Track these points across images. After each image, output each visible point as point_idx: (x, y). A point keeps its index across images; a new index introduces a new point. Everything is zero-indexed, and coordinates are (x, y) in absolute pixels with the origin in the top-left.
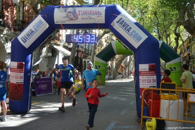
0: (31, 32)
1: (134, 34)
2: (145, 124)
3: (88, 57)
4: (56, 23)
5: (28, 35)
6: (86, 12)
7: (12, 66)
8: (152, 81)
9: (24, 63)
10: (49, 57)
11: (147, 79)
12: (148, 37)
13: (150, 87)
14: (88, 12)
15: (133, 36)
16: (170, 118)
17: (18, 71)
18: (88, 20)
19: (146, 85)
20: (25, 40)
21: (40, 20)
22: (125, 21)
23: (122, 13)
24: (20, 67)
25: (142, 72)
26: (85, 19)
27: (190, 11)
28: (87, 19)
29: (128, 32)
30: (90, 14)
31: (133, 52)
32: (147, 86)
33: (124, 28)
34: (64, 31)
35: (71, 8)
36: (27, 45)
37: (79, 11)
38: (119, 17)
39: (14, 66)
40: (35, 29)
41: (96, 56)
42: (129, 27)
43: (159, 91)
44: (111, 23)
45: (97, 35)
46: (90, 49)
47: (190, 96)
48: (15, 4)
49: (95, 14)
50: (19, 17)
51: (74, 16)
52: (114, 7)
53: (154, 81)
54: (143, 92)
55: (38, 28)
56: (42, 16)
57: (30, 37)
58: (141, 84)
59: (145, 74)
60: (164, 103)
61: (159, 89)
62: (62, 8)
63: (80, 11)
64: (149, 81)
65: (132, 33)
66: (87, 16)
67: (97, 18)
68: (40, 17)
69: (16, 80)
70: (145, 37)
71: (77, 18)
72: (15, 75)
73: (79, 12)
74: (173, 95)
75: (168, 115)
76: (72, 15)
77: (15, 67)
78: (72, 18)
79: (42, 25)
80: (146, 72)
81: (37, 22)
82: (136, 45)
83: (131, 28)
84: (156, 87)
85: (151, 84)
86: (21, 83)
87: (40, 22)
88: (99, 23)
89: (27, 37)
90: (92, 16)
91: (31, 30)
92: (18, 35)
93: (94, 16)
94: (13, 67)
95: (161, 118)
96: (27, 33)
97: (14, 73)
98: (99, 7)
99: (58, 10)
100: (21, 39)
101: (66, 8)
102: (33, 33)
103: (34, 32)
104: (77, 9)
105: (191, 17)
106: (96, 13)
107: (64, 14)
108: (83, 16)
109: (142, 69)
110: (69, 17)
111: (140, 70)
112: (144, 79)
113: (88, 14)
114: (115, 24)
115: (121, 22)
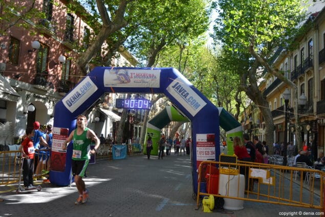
0: (78, 95)
1: (191, 101)
2: (202, 202)
3: (140, 123)
4: (105, 86)
5: (74, 98)
6: (139, 74)
8: (210, 153)
9: (68, 129)
10: (96, 122)
11: (204, 150)
12: (206, 104)
13: (208, 160)
14: (141, 75)
15: (190, 103)
16: (230, 196)
17: (61, 138)
18: (141, 84)
20: (70, 103)
21: (88, 82)
22: (182, 86)
23: (179, 77)
24: (63, 133)
25: (199, 143)
26: (138, 82)
27: (252, 76)
28: (140, 82)
29: (185, 98)
30: (143, 77)
31: (190, 120)
32: (204, 158)
33: (180, 94)
34: (114, 95)
35: (123, 70)
36: (72, 109)
37: (132, 74)
38: (175, 81)
39: (57, 133)
40: (82, 91)
41: (149, 122)
42: (185, 93)
43: (218, 164)
44: (166, 88)
45: (151, 100)
46: (142, 114)
47: (251, 171)
48: (61, 63)
50: (65, 76)
51: (126, 79)
52: (171, 70)
53: (212, 153)
54: (200, 165)
55: (85, 91)
56: (90, 78)
57: (76, 100)
58: (198, 157)
59: (203, 145)
60: (224, 179)
61: (218, 162)
62: (113, 69)
64: (207, 153)
65: (189, 99)
66: (140, 79)
67: (152, 82)
68: (88, 79)
69: (59, 148)
70: (203, 104)
71: (129, 81)
72: (57, 142)
74: (232, 170)
75: (227, 192)
78: (124, 81)
79: (90, 87)
81: (85, 84)
82: (194, 112)
83: (188, 94)
84: (214, 159)
85: (209, 157)
87: (88, 84)
88: (153, 87)
89: (73, 100)
90: (145, 79)
91: (77, 92)
92: (64, 97)
93: (148, 80)
95: (219, 195)
96: (73, 95)
98: (153, 69)
99: (109, 72)
100: (66, 102)
101: (117, 70)
102: (80, 96)
104: (130, 71)
105: (253, 82)
106: (150, 76)
107: (115, 76)
108: (136, 79)
109: (199, 140)
110: (120, 80)
111: (197, 141)
112: (201, 150)
113: (141, 77)
114: (171, 89)
115: (177, 87)
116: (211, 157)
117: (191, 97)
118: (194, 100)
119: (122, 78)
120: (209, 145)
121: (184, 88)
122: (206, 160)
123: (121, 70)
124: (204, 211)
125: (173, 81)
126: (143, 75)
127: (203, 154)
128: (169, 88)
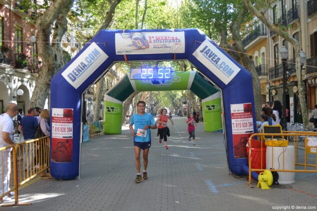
0: (83, 66)
1: (224, 66)
4: (117, 54)
5: (79, 71)
6: (159, 38)
7: (55, 115)
9: (72, 109)
11: (241, 122)
12: (240, 69)
13: (246, 132)
14: (162, 38)
15: (222, 69)
17: (65, 121)
18: (162, 48)
19: (241, 129)
20: (73, 76)
22: (212, 50)
24: (67, 115)
25: (235, 115)
26: (158, 48)
29: (216, 64)
30: (165, 41)
31: (221, 90)
32: (242, 131)
33: (210, 59)
36: (76, 85)
37: (150, 37)
39: (58, 115)
40: (88, 62)
41: (108, 94)
42: (216, 58)
44: (193, 53)
49: (172, 41)
51: (144, 45)
53: (250, 124)
54: (250, 139)
55: (92, 61)
56: (97, 44)
57: (81, 73)
58: (235, 130)
59: (239, 116)
62: (125, 32)
63: (152, 36)
64: (245, 125)
65: (221, 65)
66: (162, 44)
67: (175, 47)
68: (94, 46)
69: (62, 134)
70: (236, 70)
71: (148, 47)
72: (60, 127)
73: (150, 39)
74: (282, 141)
76: (140, 43)
77: (59, 116)
78: (141, 47)
79: (98, 56)
80: (239, 114)
81: (91, 53)
82: (226, 79)
83: (219, 59)
84: (252, 131)
85: (247, 129)
86: (69, 137)
87: (96, 52)
88: (177, 52)
89: (77, 73)
90: (167, 44)
91: (82, 63)
93: (171, 44)
94: (56, 116)
96: (77, 67)
97: (59, 124)
98: (175, 31)
99: (121, 36)
100: (68, 76)
101: (131, 33)
102: (86, 68)
103: (86, 66)
104: (147, 35)
105: (238, 40)
106: (173, 40)
107: (130, 41)
108: (156, 44)
109: (235, 111)
110: (136, 46)
111: (232, 112)
112: (238, 123)
113: (162, 41)
114: (198, 54)
115: (206, 51)
116: (249, 129)
117: (223, 62)
118: (227, 66)
119: (139, 43)
120: (246, 116)
121: (214, 52)
123: (136, 34)
124: (262, 188)
125: (201, 44)
126: (164, 39)
127: (241, 126)
128: (196, 53)
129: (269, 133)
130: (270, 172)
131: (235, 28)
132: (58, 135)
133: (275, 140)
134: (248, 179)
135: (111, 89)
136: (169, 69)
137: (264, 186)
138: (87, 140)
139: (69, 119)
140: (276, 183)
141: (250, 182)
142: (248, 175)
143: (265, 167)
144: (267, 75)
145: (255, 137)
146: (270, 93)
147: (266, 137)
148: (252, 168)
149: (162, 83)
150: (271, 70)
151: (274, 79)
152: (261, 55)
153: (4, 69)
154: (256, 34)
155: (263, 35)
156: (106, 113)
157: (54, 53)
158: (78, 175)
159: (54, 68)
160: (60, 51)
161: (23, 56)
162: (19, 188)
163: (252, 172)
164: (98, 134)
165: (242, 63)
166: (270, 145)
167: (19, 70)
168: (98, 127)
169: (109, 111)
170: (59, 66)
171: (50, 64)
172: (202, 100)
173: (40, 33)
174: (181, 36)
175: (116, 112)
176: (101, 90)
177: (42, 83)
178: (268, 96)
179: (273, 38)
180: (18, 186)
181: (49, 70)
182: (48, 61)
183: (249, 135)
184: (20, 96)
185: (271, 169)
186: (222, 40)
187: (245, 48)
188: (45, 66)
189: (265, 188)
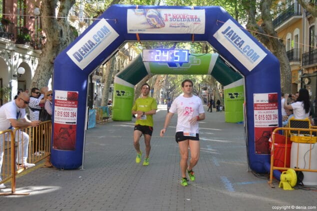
0: (90, 45)
1: (248, 51)
4: (129, 32)
5: (86, 50)
6: (176, 16)
7: (58, 97)
9: (78, 93)
11: (265, 114)
13: (270, 126)
14: (180, 16)
15: (246, 54)
17: (69, 106)
18: (180, 28)
19: (264, 122)
21: (105, 27)
24: (71, 98)
25: (258, 105)
26: (173, 27)
28: (178, 27)
29: (240, 47)
30: (182, 20)
31: (243, 76)
32: (265, 124)
35: (153, 10)
37: (166, 15)
39: (61, 98)
41: (118, 76)
42: (240, 40)
44: (214, 34)
49: (190, 20)
51: (159, 23)
52: (219, 9)
53: (275, 117)
54: (273, 133)
55: (101, 39)
56: (107, 21)
57: (88, 52)
58: (257, 122)
59: (262, 107)
62: (138, 8)
63: (168, 14)
64: (269, 117)
65: (245, 48)
66: (179, 22)
67: (194, 27)
69: (66, 119)
71: (163, 25)
72: (63, 111)
73: (166, 17)
74: (310, 137)
75: (309, 165)
77: (63, 99)
79: (107, 34)
81: (100, 30)
83: (243, 42)
84: (277, 125)
85: (271, 122)
86: (72, 123)
87: (105, 30)
88: (195, 33)
90: (185, 23)
91: (89, 41)
93: (190, 24)
94: (59, 99)
96: (84, 46)
97: (63, 108)
98: (195, 8)
99: (134, 13)
100: (74, 55)
101: (145, 10)
102: (94, 47)
103: (94, 45)
104: (163, 12)
105: (268, 20)
106: (192, 18)
107: (143, 19)
108: (173, 22)
109: (258, 101)
110: (150, 24)
111: (255, 102)
112: (261, 114)
113: (180, 19)
114: (220, 36)
115: (229, 33)
116: (274, 122)
117: (247, 46)
118: (252, 50)
119: (154, 21)
120: (271, 108)
122: (268, 127)
123: (151, 10)
125: (222, 24)
126: (182, 17)
127: (264, 119)
128: (217, 34)
129: (296, 127)
130: (294, 172)
131: (265, 7)
132: (60, 120)
133: (302, 135)
134: (269, 178)
135: (122, 70)
136: (186, 52)
137: (287, 187)
138: (93, 126)
139: (74, 103)
140: (301, 183)
141: (271, 182)
142: (270, 174)
143: (288, 166)
144: (300, 60)
145: (280, 132)
146: (302, 82)
147: (292, 132)
148: (274, 165)
149: (179, 65)
150: (305, 56)
151: (307, 66)
152: (294, 37)
153: (4, 44)
154: (289, 13)
155: (298, 14)
156: (115, 98)
157: (59, 28)
158: (81, 165)
159: (59, 44)
160: (66, 26)
161: (26, 30)
162: (17, 177)
163: (274, 171)
164: (106, 120)
165: (271, 46)
166: (296, 140)
167: (21, 46)
168: (106, 112)
169: (119, 95)
170: (65, 43)
171: (55, 41)
172: (224, 87)
173: (45, 6)
174: (201, 14)
175: (126, 97)
176: (110, 71)
177: (45, 61)
178: (299, 85)
179: (309, 19)
180: (15, 174)
181: (53, 47)
182: (53, 37)
183: (273, 129)
184: (21, 74)
185: (295, 168)
186: (250, 19)
187: (276, 30)
188: (49, 42)
189: (287, 189)
